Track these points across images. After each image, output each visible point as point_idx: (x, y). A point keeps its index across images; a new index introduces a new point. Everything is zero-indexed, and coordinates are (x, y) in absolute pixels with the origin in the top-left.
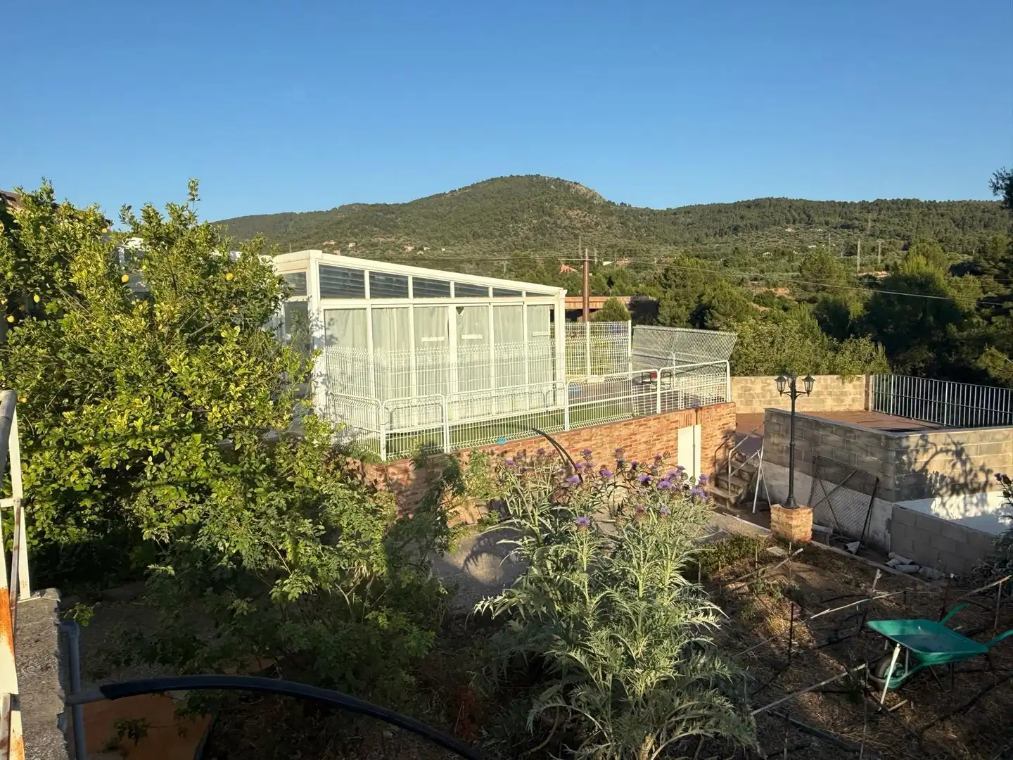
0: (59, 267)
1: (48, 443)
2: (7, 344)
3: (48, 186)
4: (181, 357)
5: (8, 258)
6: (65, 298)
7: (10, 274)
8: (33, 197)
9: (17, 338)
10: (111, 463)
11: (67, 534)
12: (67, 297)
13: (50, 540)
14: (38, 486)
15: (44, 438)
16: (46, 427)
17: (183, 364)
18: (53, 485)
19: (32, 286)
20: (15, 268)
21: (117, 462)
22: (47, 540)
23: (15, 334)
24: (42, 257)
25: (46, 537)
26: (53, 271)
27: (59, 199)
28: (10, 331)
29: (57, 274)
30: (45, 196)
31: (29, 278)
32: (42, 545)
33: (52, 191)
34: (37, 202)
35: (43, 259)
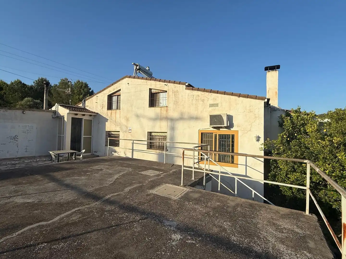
0: (302, 127)
1: (298, 171)
2: (290, 145)
3: (299, 108)
4: (343, 154)
5: (291, 125)
6: (303, 135)
7: (291, 129)
8: (295, 110)
9: (292, 144)
10: (317, 180)
11: (300, 195)
12: (303, 134)
13: (295, 195)
14: (294, 181)
15: (297, 169)
16: (298, 167)
17: (343, 156)
18: (298, 182)
19: (295, 132)
20: (292, 127)
21: (319, 181)
22: (294, 195)
23: (292, 143)
24: (298, 124)
25: (294, 194)
26: (300, 128)
27: (301, 110)
28: (291, 143)
29: (302, 129)
30: (298, 110)
31: (295, 130)
32: (293, 196)
33: (300, 109)
34: (296, 111)
35: (298, 125)
